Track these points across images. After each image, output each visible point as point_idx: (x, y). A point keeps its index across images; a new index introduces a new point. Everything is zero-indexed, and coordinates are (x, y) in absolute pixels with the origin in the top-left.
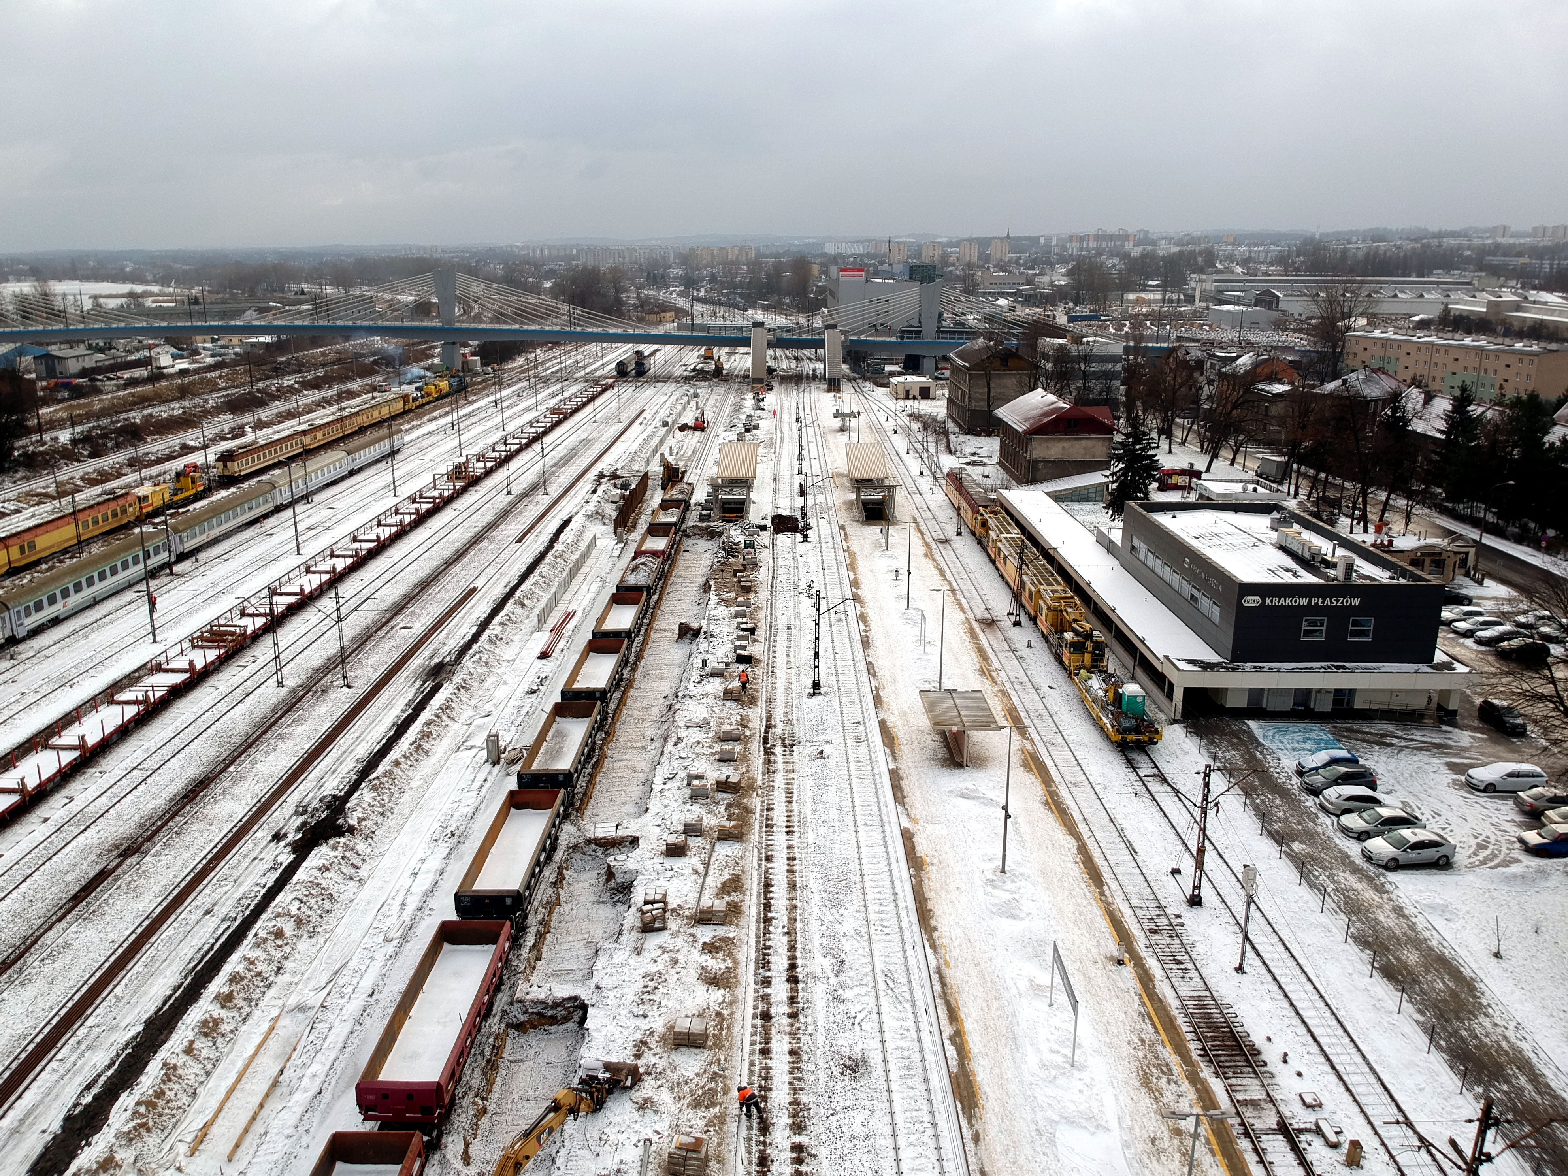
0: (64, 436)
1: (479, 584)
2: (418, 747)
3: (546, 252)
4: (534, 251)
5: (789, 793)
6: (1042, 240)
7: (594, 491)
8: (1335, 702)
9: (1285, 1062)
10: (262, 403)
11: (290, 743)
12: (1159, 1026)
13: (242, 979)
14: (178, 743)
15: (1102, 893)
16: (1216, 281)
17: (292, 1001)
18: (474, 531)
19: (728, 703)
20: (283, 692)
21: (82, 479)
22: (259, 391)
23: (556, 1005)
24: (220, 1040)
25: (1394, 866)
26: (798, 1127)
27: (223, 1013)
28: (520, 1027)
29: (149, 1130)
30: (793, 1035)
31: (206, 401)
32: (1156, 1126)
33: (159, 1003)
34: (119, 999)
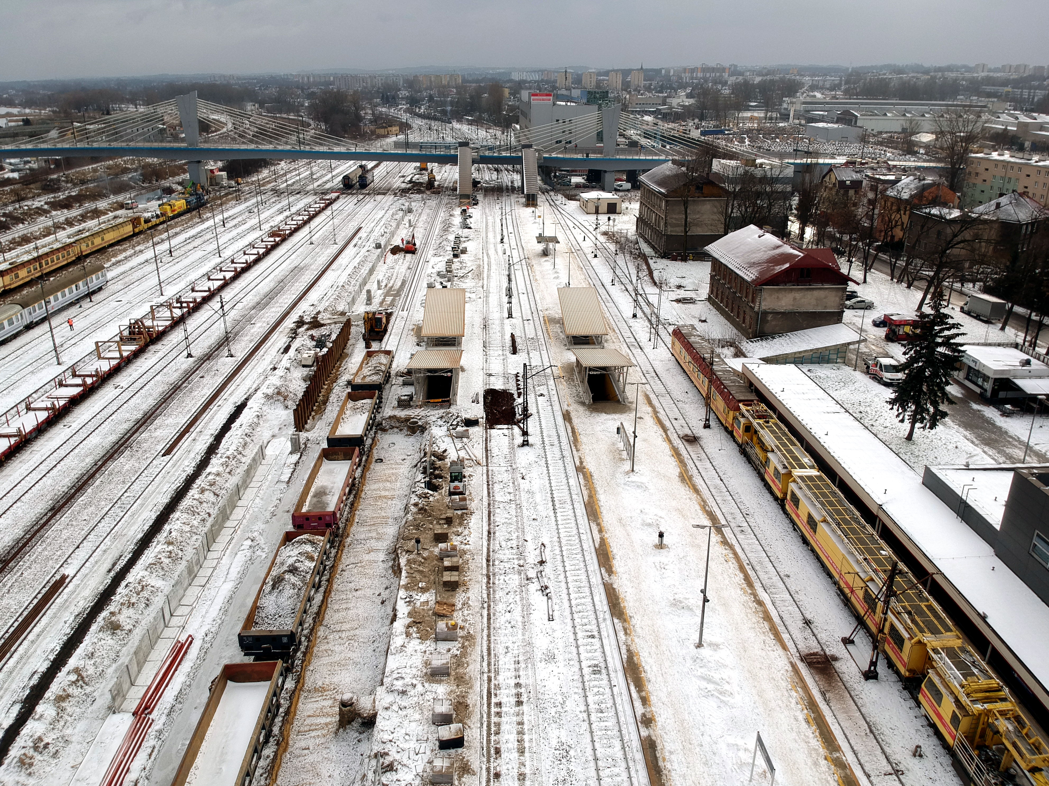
3: (311, 79)
4: (303, 78)
16: (802, 103)
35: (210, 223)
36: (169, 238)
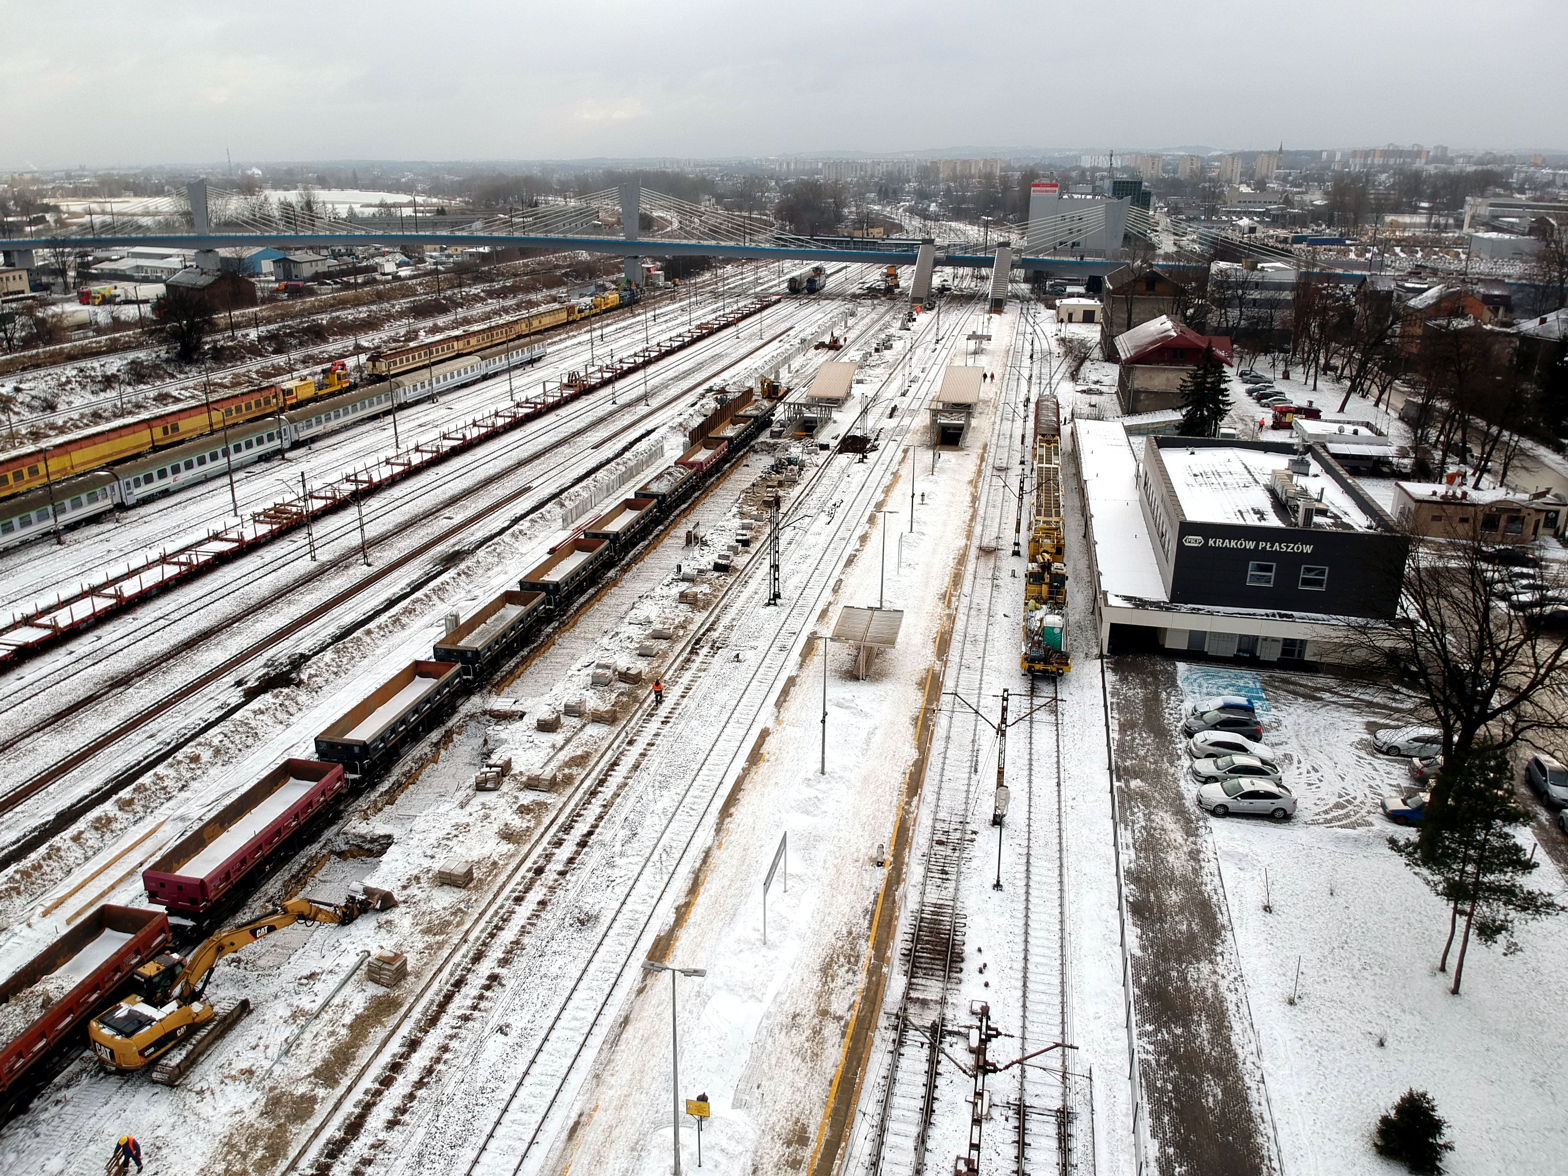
0: (253, 334)
1: (534, 485)
2: (396, 620)
3: (792, 166)
4: (781, 165)
5: (688, 688)
6: (1324, 155)
7: (693, 405)
8: (1284, 652)
9: (981, 971)
10: (443, 310)
11: (293, 608)
12: (875, 923)
13: (146, 790)
14: (207, 600)
15: (909, 803)
16: (1491, 205)
17: (178, 813)
18: (562, 435)
19: (681, 606)
20: (315, 564)
21: (257, 372)
22: (445, 298)
23: (373, 841)
24: (108, 835)
25: (1222, 812)
26: (504, 962)
27: (119, 814)
28: (342, 855)
29: (19, 893)
30: (552, 889)
31: (393, 306)
32: (808, 1005)
33: (74, 801)
34: (48, 794)
35: (643, 317)
36: (601, 328)
